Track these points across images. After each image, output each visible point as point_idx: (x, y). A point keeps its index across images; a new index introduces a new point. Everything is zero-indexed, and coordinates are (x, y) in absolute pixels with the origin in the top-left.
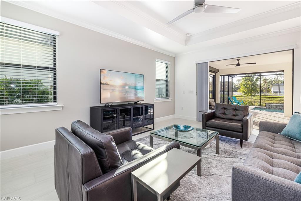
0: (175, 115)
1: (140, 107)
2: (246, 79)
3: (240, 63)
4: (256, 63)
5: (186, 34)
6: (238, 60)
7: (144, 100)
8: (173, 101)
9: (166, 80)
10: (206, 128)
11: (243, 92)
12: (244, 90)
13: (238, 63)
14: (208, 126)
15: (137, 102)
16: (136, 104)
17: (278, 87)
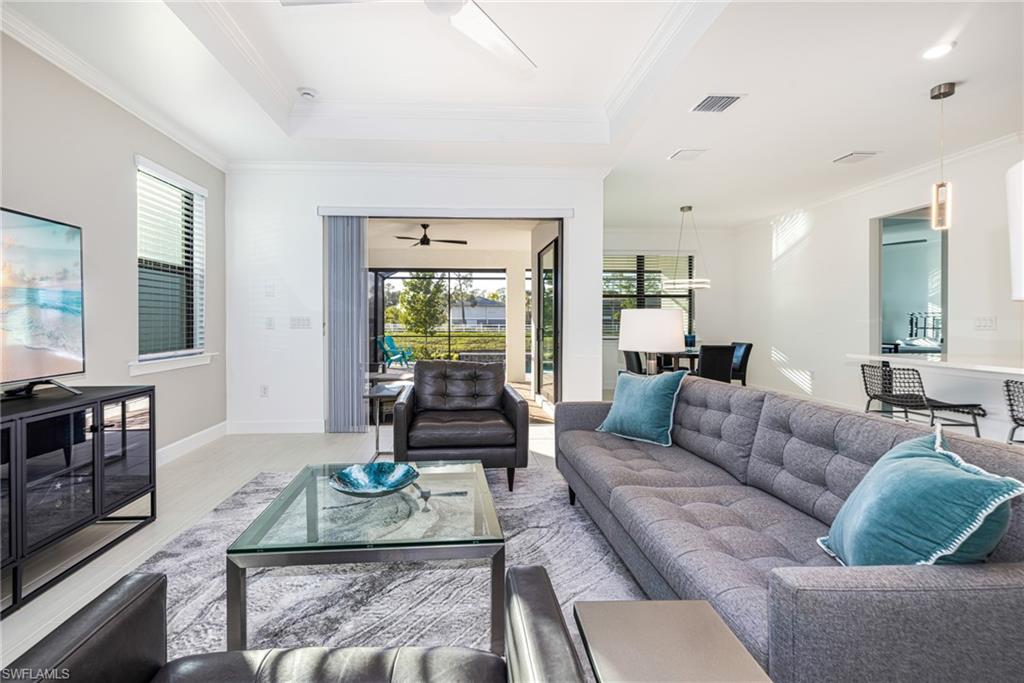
0: (227, 421)
1: (68, 415)
2: (412, 285)
3: (429, 237)
4: (465, 243)
5: (300, 89)
6: (425, 226)
7: (84, 372)
8: (220, 362)
9: (187, 271)
10: (410, 453)
11: (407, 322)
12: (409, 318)
13: (425, 236)
14: (417, 445)
15: (33, 384)
16: (23, 398)
17: (461, 309)
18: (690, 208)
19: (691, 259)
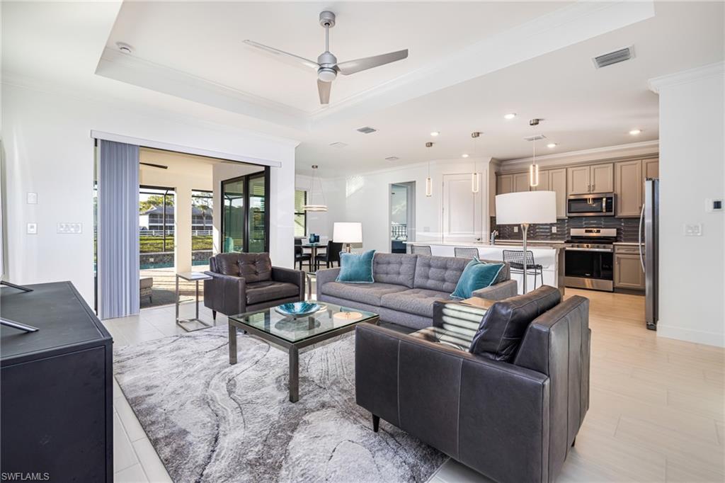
5: (120, 44)
14: (251, 303)
18: (317, 167)
19: (306, 193)
